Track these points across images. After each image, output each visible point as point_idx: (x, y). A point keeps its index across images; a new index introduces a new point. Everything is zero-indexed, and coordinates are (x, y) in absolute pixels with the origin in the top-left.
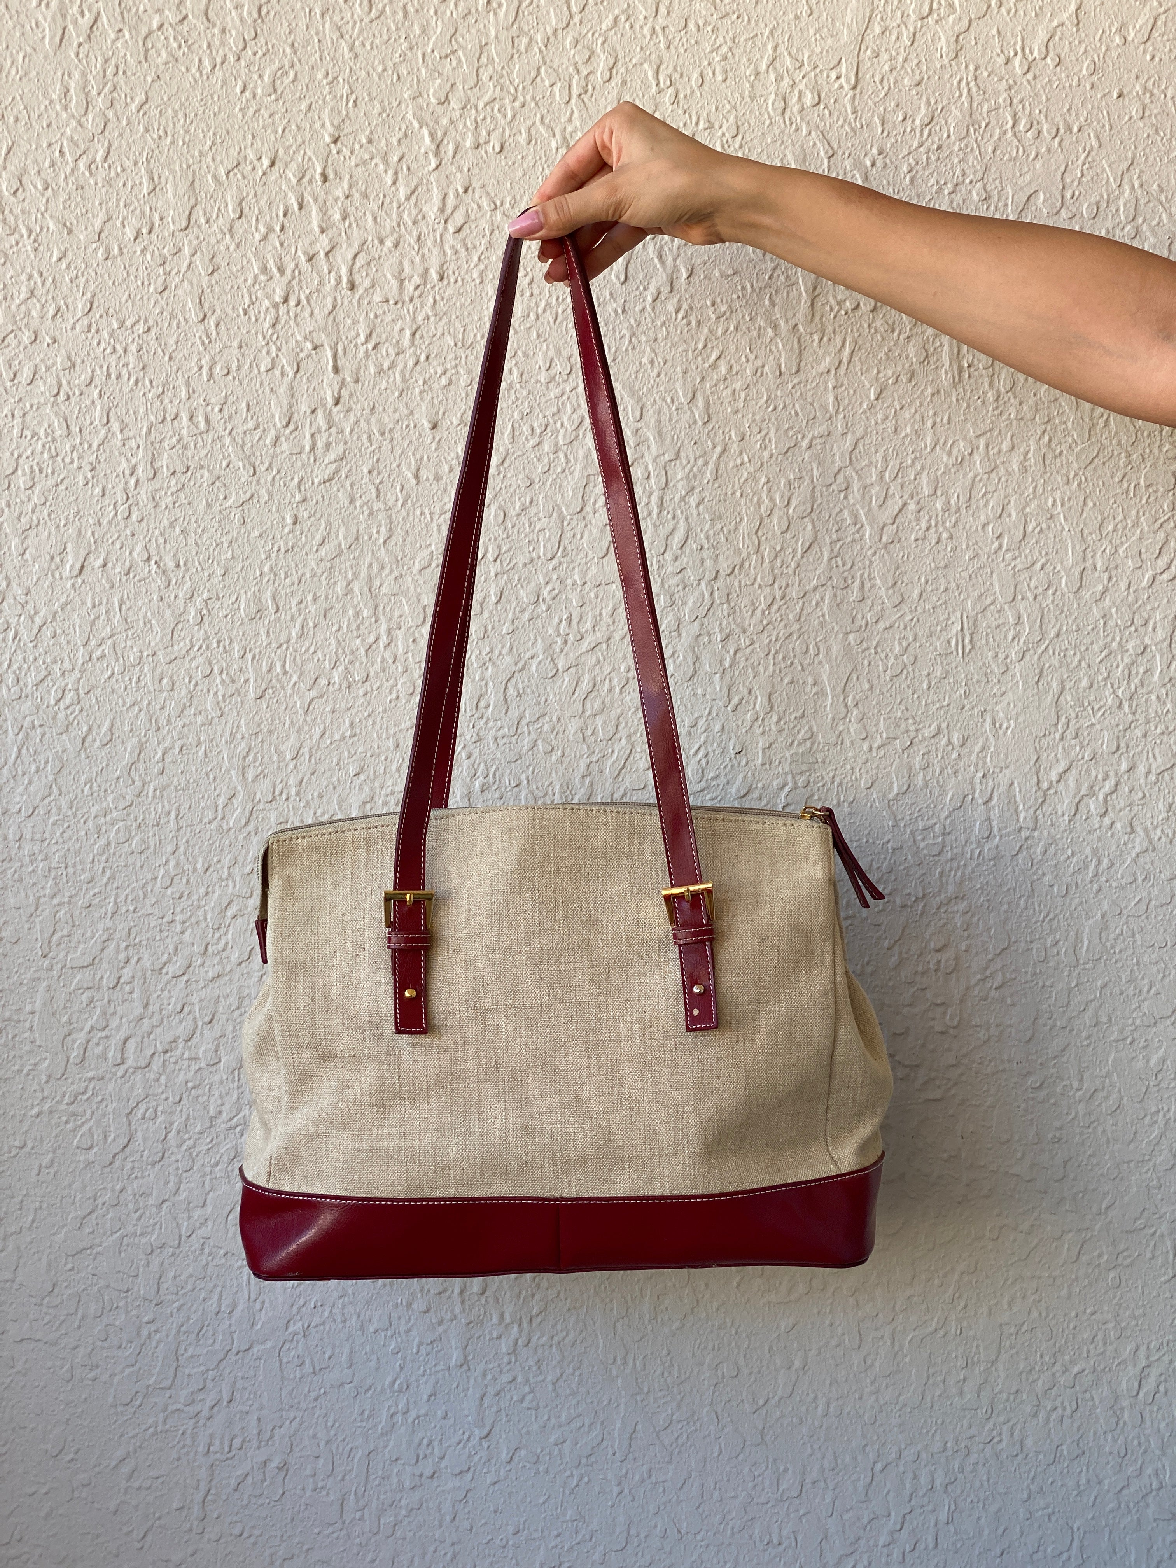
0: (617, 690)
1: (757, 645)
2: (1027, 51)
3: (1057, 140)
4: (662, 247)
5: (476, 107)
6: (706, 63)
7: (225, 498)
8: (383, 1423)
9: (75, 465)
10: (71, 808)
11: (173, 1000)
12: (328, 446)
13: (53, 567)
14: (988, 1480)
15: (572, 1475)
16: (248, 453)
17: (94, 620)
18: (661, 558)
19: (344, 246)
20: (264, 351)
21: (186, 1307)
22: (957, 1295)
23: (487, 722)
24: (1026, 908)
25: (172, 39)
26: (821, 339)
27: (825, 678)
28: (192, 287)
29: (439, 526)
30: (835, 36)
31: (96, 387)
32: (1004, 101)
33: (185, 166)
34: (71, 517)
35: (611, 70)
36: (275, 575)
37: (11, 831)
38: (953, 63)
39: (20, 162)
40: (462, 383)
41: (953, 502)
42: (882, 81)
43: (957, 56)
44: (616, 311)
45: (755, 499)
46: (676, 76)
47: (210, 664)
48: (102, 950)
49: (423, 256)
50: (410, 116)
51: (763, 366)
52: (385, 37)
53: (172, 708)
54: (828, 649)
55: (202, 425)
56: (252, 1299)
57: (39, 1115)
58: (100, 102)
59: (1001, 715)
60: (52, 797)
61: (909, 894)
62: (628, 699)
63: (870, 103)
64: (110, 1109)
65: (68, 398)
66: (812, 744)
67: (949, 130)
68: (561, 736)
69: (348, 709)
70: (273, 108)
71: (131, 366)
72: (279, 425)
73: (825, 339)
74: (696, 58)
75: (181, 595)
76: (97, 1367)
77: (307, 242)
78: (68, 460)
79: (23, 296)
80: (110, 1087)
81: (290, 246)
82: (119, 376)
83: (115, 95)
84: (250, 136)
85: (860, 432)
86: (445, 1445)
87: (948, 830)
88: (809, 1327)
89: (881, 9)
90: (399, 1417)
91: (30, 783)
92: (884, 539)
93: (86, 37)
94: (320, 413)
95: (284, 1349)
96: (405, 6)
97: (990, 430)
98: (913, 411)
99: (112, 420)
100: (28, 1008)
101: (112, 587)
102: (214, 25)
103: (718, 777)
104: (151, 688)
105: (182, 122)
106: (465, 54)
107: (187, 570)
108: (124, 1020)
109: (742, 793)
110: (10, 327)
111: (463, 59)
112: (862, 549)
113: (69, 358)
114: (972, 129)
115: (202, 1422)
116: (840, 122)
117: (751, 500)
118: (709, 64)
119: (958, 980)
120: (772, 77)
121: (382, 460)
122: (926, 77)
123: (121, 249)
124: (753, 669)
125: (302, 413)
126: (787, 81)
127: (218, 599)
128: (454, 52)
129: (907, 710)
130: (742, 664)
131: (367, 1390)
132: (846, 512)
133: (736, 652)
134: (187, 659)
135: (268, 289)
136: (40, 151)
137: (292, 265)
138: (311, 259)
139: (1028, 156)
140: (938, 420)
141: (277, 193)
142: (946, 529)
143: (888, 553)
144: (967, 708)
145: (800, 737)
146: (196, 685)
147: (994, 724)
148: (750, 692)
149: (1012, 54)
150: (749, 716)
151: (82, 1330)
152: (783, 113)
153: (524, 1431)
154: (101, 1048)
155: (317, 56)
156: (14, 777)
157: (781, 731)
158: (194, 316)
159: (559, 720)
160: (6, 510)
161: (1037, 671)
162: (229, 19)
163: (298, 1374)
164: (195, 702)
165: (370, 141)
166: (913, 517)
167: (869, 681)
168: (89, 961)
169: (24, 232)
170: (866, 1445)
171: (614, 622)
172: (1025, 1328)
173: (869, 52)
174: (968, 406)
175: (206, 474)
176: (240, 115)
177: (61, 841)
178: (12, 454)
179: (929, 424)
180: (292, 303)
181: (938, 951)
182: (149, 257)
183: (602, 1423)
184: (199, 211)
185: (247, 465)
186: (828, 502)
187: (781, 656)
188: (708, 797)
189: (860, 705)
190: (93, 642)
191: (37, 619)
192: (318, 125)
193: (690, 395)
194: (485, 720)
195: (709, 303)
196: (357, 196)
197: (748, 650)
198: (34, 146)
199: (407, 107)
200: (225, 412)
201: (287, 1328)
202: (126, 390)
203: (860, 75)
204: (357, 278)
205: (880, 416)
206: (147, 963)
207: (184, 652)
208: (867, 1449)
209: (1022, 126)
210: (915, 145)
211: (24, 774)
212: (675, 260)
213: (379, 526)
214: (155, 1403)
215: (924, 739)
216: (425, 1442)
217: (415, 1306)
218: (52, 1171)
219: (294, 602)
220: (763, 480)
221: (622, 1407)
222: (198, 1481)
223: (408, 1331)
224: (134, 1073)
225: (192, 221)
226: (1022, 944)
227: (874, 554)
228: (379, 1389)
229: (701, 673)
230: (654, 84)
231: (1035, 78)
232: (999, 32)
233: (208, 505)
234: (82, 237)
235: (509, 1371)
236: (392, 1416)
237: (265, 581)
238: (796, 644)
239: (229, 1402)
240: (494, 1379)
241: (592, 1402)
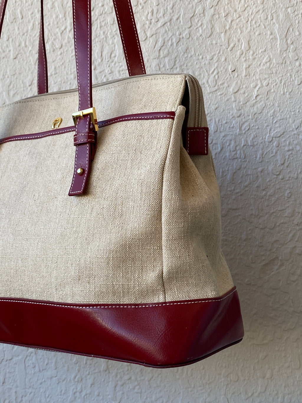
0: (175, 44)
1: (242, 17)
8: (71, 397)
23: (115, 64)
27: (276, 30)
54: (278, 16)
62: (180, 48)
66: (270, 65)
69: (54, 62)
88: (274, 357)
90: (78, 394)
95: (27, 359)
103: (223, 84)
109: (236, 90)
124: (240, 29)
130: (235, 27)
131: (64, 380)
133: (232, 22)
145: (264, 61)
148: (239, 41)
150: (238, 53)
157: (254, 59)
163: (33, 372)
167: (298, 31)
171: (173, 12)
187: (254, 22)
188: (219, 94)
189: (294, 43)
194: (114, 63)
197: (238, 20)
219: (30, 13)
221: (182, 394)
228: (69, 379)
229: (215, 33)
235: (128, 374)
236: (74, 393)
237: (17, 4)
238: (262, 15)
239: (3, 383)
240: (121, 378)
241: (167, 391)
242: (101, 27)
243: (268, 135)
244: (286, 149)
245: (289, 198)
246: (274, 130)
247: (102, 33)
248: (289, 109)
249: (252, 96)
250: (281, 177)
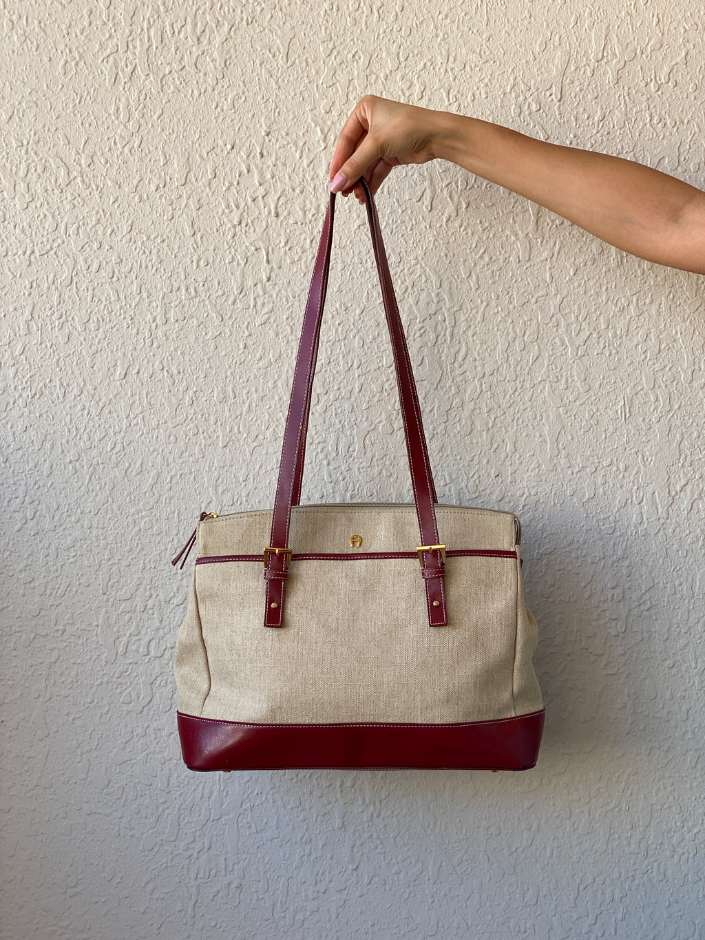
1: (507, 415)
2: (658, 79)
3: (675, 128)
4: (451, 191)
5: (347, 114)
6: (476, 88)
7: (206, 334)
8: (296, 862)
9: (122, 317)
10: (119, 510)
11: (176, 618)
12: (263, 305)
13: (109, 374)
14: (646, 895)
15: (405, 892)
16: (218, 309)
17: (132, 404)
18: (452, 366)
19: (273, 193)
20: (228, 252)
21: (184, 794)
22: (626, 788)
23: (354, 460)
24: (663, 564)
25: (176, 79)
26: (542, 242)
27: (546, 432)
28: (188, 216)
29: (326, 349)
30: (549, 72)
31: (134, 273)
32: (645, 107)
33: (183, 150)
34: (120, 346)
35: (422, 93)
36: (234, 377)
37: (85, 523)
38: (616, 86)
39: (92, 148)
40: (339, 269)
41: (618, 333)
42: (575, 97)
43: (618, 82)
44: (426, 227)
45: (505, 332)
46: (459, 95)
47: (197, 428)
48: (136, 590)
49: (317, 197)
50: (309, 120)
51: (510, 257)
52: (296, 76)
53: (176, 453)
54: (548, 417)
55: (193, 293)
56: (222, 789)
57: (101, 684)
58: (136, 115)
59: (647, 453)
60: (109, 503)
61: (596, 556)
62: (434, 446)
63: (569, 109)
64: (141, 681)
65: (118, 279)
66: (539, 471)
67: (614, 124)
68: (395, 468)
69: (275, 453)
70: (233, 117)
71: (154, 261)
72: (236, 293)
73: (544, 241)
74: (471, 85)
75: (181, 389)
76: (133, 829)
77: (252, 190)
78: (118, 314)
79: (93, 223)
80: (141, 668)
81: (242, 193)
82: (147, 267)
83: (145, 110)
84: (220, 133)
85: (565, 293)
86: (332, 874)
87: (617, 519)
88: (541, 806)
89: (574, 56)
90: (305, 858)
91: (96, 496)
92: (579, 354)
93: (128, 78)
94: (259, 286)
95: (240, 818)
96: (306, 59)
97: (639, 292)
98: (595, 281)
99: (143, 291)
100: (95, 623)
101: (143, 385)
102: (200, 71)
103: (485, 490)
104: (164, 442)
105: (182, 125)
106: (340, 85)
107: (184, 375)
108: (149, 630)
109: (499, 499)
110: (86, 240)
111: (340, 88)
112: (566, 359)
113: (119, 257)
114: (627, 123)
115: (193, 861)
116: (552, 120)
117: (503, 333)
118: (478, 89)
119: (624, 605)
120: (513, 95)
121: (294, 312)
122: (600, 94)
123: (148, 196)
124: (505, 428)
125: (249, 286)
126: (521, 98)
127: (202, 391)
128: (334, 84)
129: (593, 451)
130: (499, 425)
131: (287, 842)
132: (557, 339)
133: (495, 419)
134: (184, 425)
135: (230, 218)
136: (103, 142)
137: (244, 204)
138: (254, 200)
139: (659, 137)
140: (609, 286)
141: (235, 164)
142: (614, 347)
143: (582, 362)
144: (627, 449)
145: (532, 467)
146: (189, 439)
147: (643, 458)
148: (503, 442)
149: (649, 80)
150: (503, 455)
151: (125, 807)
152: (520, 116)
153: (377, 866)
154: (136, 646)
155: (258, 88)
156: (87, 492)
157: (521, 463)
158: (188, 233)
159: (395, 458)
160: (84, 342)
161: (668, 428)
162: (208, 68)
163: (248, 833)
164: (189, 449)
165: (287, 134)
166: (595, 341)
167: (571, 435)
168: (129, 596)
169: (94, 187)
170: (574, 875)
171: (425, 402)
172: (665, 807)
173: (568, 81)
174: (626, 278)
175: (195, 321)
176: (214, 121)
177: (113, 528)
178: (87, 311)
179: (604, 289)
180: (243, 225)
181: (613, 588)
182: (163, 200)
183: (422, 862)
184: (192, 174)
185: (218, 316)
186: (547, 333)
187: (521, 421)
188: (480, 501)
189: (566, 449)
190: (132, 416)
191: (100, 403)
192: (258, 126)
193: (468, 274)
194: (352, 458)
195: (478, 222)
196: (280, 164)
197: (502, 418)
198: (100, 140)
199: (308, 115)
200: (206, 286)
201: (241, 807)
202: (150, 274)
203: (563, 93)
204: (280, 210)
205: (576, 284)
206: (161, 597)
207: (183, 421)
208: (575, 877)
209: (655, 121)
210: (595, 132)
211: (93, 491)
212: (459, 198)
213: (292, 349)
214: (167, 850)
215: (603, 467)
216: (320, 872)
217: (314, 793)
218: (108, 716)
219: (245, 392)
220: (510, 321)
221: (434, 852)
222: (191, 895)
223: (311, 808)
224: (154, 660)
225: (188, 180)
226: (661, 585)
227: (574, 362)
228: (294, 841)
229: (475, 431)
230: (447, 100)
231: (662, 94)
232: (642, 69)
233: (196, 338)
234: (126, 190)
235: (369, 831)
236: (302, 857)
237: (228, 380)
238: (529, 414)
239: (208, 849)
240: (360, 836)
241: (416, 849)
242: (336, 415)
243: (536, 552)
244: (557, 568)
245: (559, 624)
246: (543, 546)
247: (337, 421)
248: (560, 524)
249: (518, 505)
250: (550, 600)
